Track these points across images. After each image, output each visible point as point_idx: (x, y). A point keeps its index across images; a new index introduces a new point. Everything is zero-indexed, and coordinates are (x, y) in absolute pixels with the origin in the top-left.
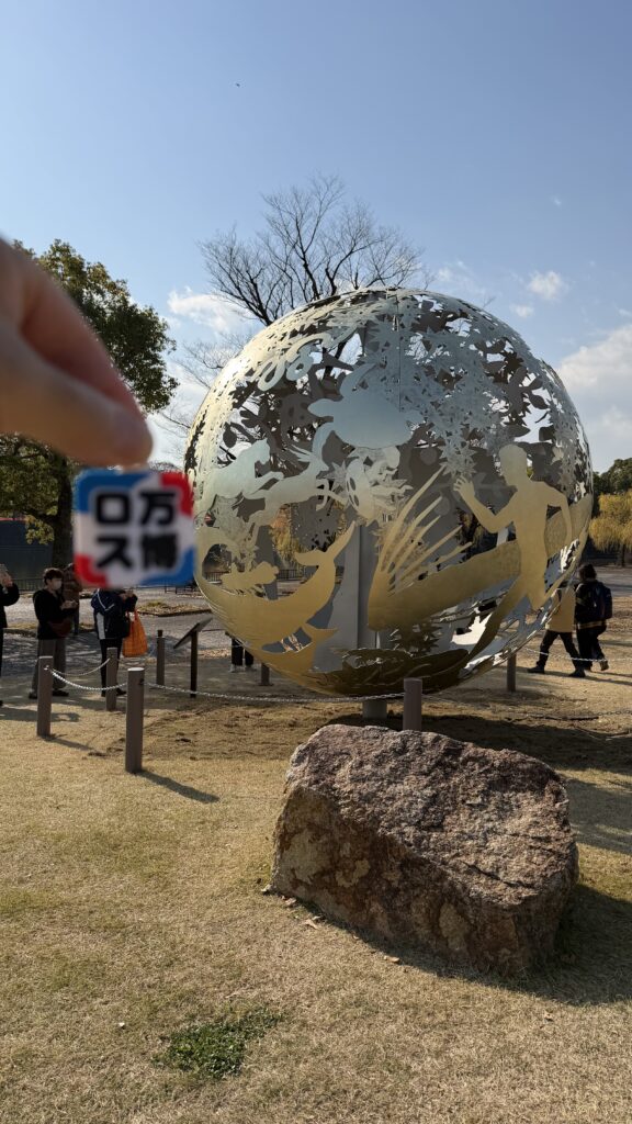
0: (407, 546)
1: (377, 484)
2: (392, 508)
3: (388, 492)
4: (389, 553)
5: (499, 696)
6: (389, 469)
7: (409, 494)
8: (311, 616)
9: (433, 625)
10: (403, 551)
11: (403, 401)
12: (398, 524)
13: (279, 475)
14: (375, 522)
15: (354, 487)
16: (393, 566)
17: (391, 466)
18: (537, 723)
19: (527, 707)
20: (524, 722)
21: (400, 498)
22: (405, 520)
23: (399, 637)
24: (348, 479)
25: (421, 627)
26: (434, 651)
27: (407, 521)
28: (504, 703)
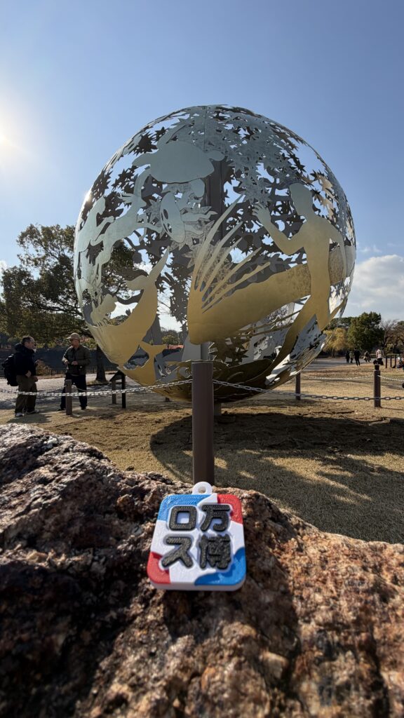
0: (214, 266)
1: (186, 212)
2: (200, 232)
3: (195, 218)
4: (200, 273)
5: (292, 402)
6: (197, 198)
7: (214, 219)
8: (145, 334)
9: (242, 338)
10: (211, 270)
11: (207, 145)
12: (205, 245)
13: (110, 219)
14: (186, 246)
15: (167, 218)
16: (204, 284)
17: (198, 196)
18: (317, 416)
19: (310, 407)
20: (309, 416)
21: (206, 223)
22: (211, 243)
23: (214, 350)
24: (162, 211)
25: (232, 340)
26: (245, 361)
27: (213, 243)
28: (295, 406)
